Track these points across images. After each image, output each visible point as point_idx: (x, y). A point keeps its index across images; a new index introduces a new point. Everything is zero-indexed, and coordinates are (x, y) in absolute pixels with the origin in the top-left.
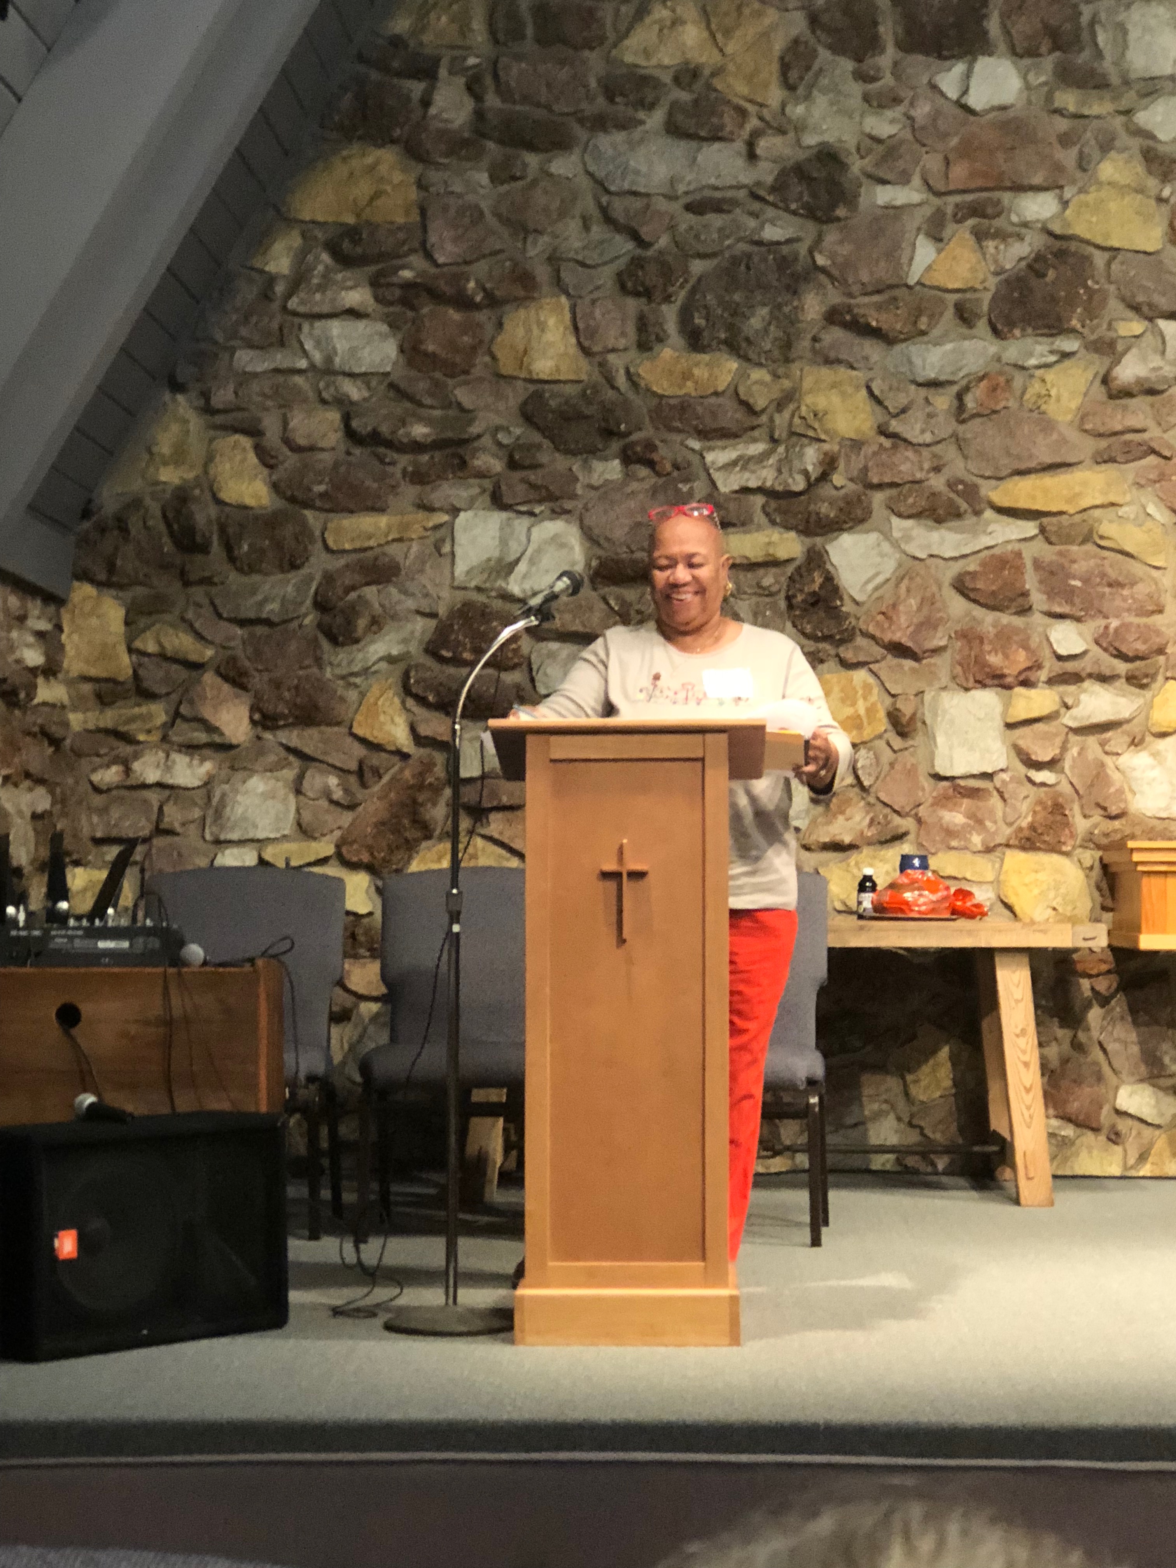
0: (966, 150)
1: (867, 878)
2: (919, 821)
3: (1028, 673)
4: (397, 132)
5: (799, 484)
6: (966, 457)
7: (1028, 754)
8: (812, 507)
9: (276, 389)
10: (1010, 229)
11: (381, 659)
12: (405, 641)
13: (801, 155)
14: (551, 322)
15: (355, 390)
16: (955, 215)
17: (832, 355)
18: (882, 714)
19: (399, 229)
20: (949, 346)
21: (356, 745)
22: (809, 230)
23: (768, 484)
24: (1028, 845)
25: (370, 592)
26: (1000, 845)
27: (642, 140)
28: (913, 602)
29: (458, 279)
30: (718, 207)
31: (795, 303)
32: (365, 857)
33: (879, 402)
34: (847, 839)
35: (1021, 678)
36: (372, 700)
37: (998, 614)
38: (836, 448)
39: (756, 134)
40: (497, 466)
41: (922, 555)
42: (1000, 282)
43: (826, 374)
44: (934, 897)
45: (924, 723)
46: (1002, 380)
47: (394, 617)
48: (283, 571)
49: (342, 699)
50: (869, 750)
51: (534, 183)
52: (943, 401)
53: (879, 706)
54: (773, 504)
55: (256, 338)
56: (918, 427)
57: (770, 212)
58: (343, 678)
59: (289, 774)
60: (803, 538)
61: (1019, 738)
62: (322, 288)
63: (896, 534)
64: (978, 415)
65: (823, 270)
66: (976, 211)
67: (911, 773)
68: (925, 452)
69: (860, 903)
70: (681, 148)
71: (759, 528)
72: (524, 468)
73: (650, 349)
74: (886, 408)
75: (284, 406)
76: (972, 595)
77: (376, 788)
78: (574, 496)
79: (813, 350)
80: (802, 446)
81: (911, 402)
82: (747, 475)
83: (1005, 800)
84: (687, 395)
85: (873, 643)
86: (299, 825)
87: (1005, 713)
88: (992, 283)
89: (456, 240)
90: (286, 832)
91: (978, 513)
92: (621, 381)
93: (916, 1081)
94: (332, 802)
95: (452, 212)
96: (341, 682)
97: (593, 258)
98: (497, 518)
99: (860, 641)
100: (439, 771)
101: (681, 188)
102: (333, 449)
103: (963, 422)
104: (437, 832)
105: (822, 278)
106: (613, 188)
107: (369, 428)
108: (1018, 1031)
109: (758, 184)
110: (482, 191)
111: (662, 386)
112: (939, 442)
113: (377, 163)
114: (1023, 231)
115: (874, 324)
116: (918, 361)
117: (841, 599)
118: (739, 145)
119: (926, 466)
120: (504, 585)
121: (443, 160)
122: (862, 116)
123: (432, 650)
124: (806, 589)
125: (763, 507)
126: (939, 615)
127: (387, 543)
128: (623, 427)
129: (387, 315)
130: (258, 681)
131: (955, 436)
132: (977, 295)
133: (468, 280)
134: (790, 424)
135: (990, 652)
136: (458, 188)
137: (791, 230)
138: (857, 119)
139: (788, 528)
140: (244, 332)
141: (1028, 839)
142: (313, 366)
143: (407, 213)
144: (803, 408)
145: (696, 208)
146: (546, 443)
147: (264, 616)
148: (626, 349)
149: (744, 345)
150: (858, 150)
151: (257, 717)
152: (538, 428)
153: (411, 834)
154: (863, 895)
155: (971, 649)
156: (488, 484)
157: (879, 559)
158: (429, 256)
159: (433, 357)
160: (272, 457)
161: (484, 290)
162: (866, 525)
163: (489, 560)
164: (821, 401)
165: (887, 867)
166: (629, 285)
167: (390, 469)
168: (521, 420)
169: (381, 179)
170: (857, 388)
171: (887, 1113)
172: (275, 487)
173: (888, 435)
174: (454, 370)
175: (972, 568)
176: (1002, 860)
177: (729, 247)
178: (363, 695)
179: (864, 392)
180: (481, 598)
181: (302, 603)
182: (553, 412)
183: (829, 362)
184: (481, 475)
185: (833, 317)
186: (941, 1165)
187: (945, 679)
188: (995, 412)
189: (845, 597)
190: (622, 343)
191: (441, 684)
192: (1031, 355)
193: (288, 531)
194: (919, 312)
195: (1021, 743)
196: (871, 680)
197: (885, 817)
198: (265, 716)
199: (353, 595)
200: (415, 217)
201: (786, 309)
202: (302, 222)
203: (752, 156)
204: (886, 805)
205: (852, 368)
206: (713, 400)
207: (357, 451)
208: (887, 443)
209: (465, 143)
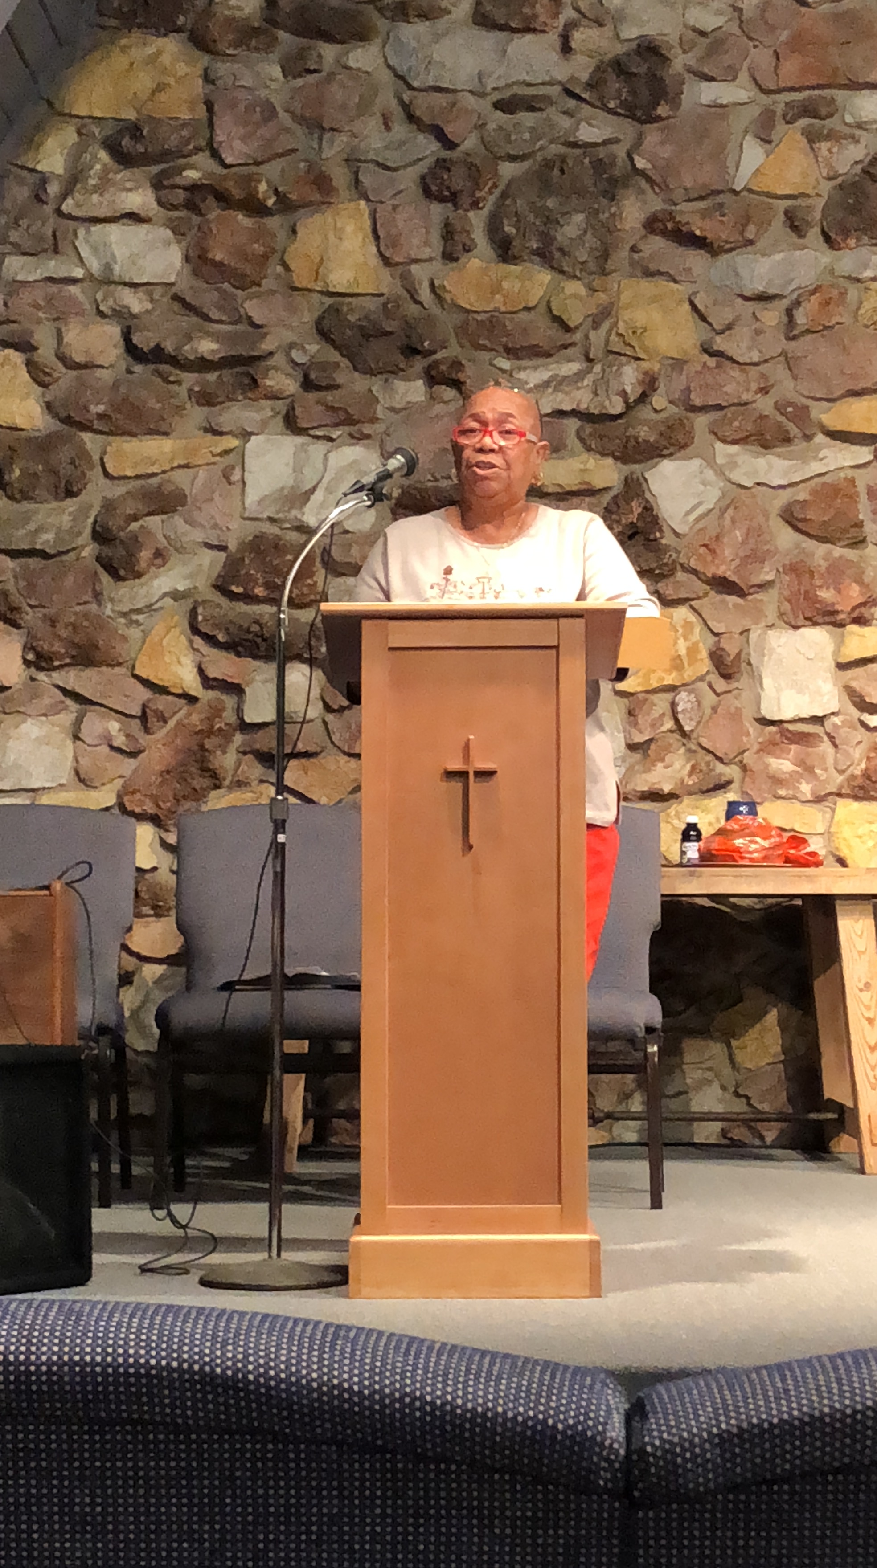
0: (797, 43)
1: (692, 827)
2: (744, 768)
3: (863, 610)
4: (181, 20)
5: (616, 406)
6: (795, 378)
7: (861, 697)
8: (631, 432)
9: (50, 300)
10: (847, 130)
11: (165, 595)
12: (190, 576)
13: (620, 49)
14: (350, 229)
15: (137, 302)
16: (784, 116)
17: (653, 267)
18: (704, 654)
19: (184, 125)
20: (778, 257)
21: (140, 687)
22: (626, 130)
23: (583, 406)
24: (861, 793)
25: (154, 522)
26: (831, 794)
27: (446, 33)
28: (738, 534)
29: (249, 181)
30: (531, 105)
31: (613, 210)
32: (149, 808)
33: (703, 318)
34: (667, 788)
35: (855, 615)
36: (156, 639)
37: (829, 546)
38: (657, 367)
39: (570, 26)
40: (290, 385)
41: (749, 484)
42: (834, 188)
43: (646, 287)
44: (766, 844)
45: (749, 664)
46: (835, 293)
47: (180, 550)
48: (57, 498)
49: (125, 639)
50: (690, 692)
51: (331, 75)
52: (772, 316)
53: (701, 645)
54: (588, 429)
55: (27, 245)
56: (744, 345)
57: (586, 110)
58: (124, 615)
59: (67, 718)
60: (619, 464)
61: (852, 679)
62: (99, 189)
63: (719, 461)
64: (809, 331)
65: (642, 173)
66: (808, 110)
67: (736, 716)
68: (753, 371)
69: (683, 853)
70: (490, 39)
71: (573, 454)
72: (319, 388)
73: (456, 260)
74: (710, 324)
75: (57, 319)
76: (800, 525)
77: (161, 733)
78: (374, 420)
79: (633, 264)
80: (621, 365)
81: (737, 318)
82: (560, 396)
83: (835, 746)
84: (496, 310)
85: (693, 577)
86: (77, 773)
87: (837, 652)
88: (826, 187)
89: (244, 139)
90: (64, 781)
91: (808, 438)
92: (425, 295)
93: (743, 1048)
94: (112, 748)
95: (242, 107)
96: (123, 620)
97: (392, 158)
98: (291, 442)
99: (680, 575)
100: (229, 716)
101: (490, 84)
102: (111, 366)
103: (794, 338)
104: (227, 783)
105: (643, 184)
106: (415, 84)
107: (152, 345)
108: (861, 986)
109: (572, 79)
110: (274, 85)
111: (468, 299)
112: (766, 361)
113: (159, 53)
114: (858, 132)
115: (698, 233)
116: (744, 272)
117: (661, 531)
118: (553, 38)
119: (754, 386)
120: (299, 516)
121: (230, 51)
122: (685, 8)
123: (221, 587)
124: (624, 521)
125: (578, 432)
126: (766, 548)
127: (172, 469)
128: (426, 344)
129: (170, 220)
130: (29, 617)
131: (784, 354)
132: (810, 201)
133: (260, 181)
134: (607, 342)
135: (821, 587)
136: (247, 81)
137: (610, 130)
138: (681, 11)
139: (603, 455)
140: (14, 236)
141: (861, 788)
142: (90, 276)
143: (192, 110)
144: (621, 324)
145: (506, 106)
146: (345, 362)
147: (38, 547)
148: (430, 260)
149: (557, 255)
150: (681, 43)
151: (30, 657)
152: (336, 348)
153: (199, 782)
154: (687, 844)
155: (800, 584)
156: (281, 406)
157: (702, 487)
158: (215, 154)
159: (219, 265)
160: (47, 374)
161: (276, 192)
162: (689, 450)
163: (283, 488)
164: (639, 316)
165: (711, 817)
166: (434, 188)
167: (175, 387)
168: (317, 337)
169: (164, 71)
170: (681, 301)
171: (710, 1082)
172: (49, 407)
173: (712, 354)
174: (244, 282)
175: (801, 497)
176: (833, 810)
177: (542, 148)
178: (146, 634)
179: (687, 307)
180: (273, 530)
181: (80, 534)
182: (351, 326)
183: (649, 274)
184: (274, 396)
185: (653, 225)
186: (770, 1137)
187: (771, 615)
188: (826, 328)
189: (665, 528)
190: (426, 253)
191: (231, 622)
192: (866, 266)
193: (64, 454)
194: (747, 220)
195: (854, 684)
196: (692, 618)
197: (708, 764)
198: (39, 656)
199: (134, 526)
200: (201, 112)
201: (604, 217)
202: (78, 117)
203: (566, 49)
204: (709, 751)
205: (675, 281)
206: (524, 316)
207: (138, 368)
208: (712, 362)
209: (256, 32)
